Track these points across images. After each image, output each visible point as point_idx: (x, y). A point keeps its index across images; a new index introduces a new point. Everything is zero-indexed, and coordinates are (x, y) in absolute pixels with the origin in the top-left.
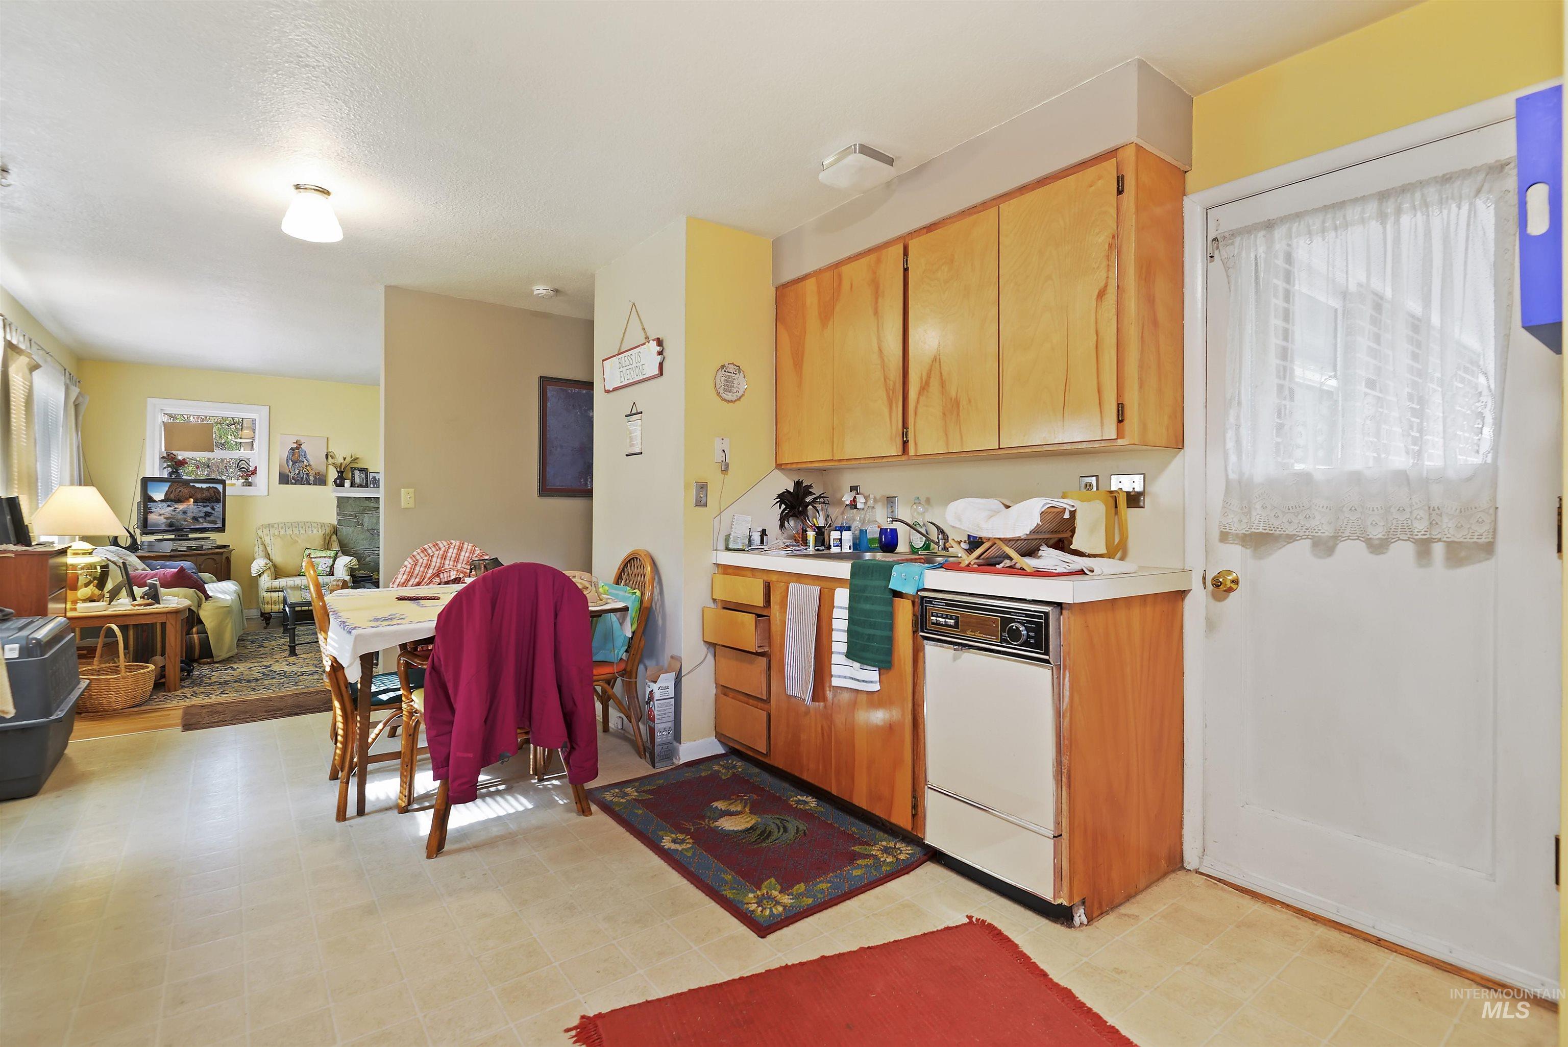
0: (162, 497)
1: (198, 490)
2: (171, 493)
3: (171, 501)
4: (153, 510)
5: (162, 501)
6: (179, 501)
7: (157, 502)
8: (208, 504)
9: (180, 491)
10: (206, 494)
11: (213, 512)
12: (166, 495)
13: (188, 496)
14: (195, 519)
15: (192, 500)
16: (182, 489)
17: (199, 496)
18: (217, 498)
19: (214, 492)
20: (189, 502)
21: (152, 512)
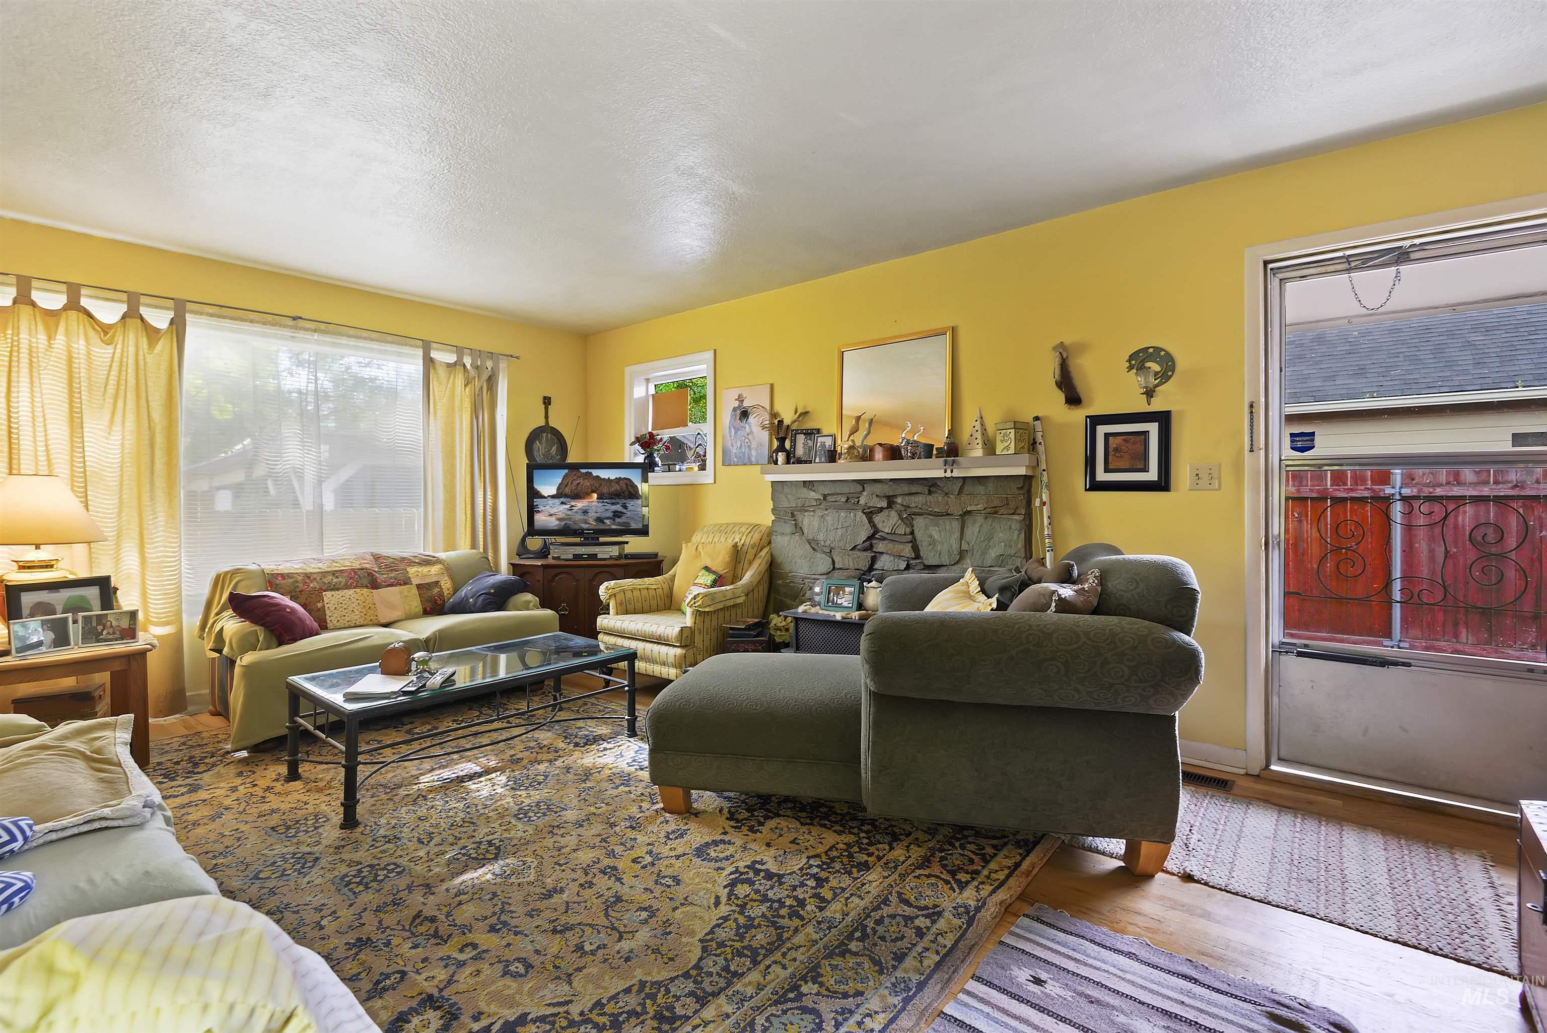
0: (553, 491)
1: (604, 483)
2: (566, 486)
3: (566, 496)
4: (541, 508)
5: (553, 497)
6: (577, 496)
7: (545, 497)
8: (617, 500)
9: (578, 484)
10: (615, 487)
11: (625, 511)
12: (558, 489)
13: (589, 490)
14: (600, 520)
15: (595, 495)
16: (581, 480)
17: (605, 490)
18: (630, 492)
19: (626, 484)
20: (591, 497)
21: (539, 512)
